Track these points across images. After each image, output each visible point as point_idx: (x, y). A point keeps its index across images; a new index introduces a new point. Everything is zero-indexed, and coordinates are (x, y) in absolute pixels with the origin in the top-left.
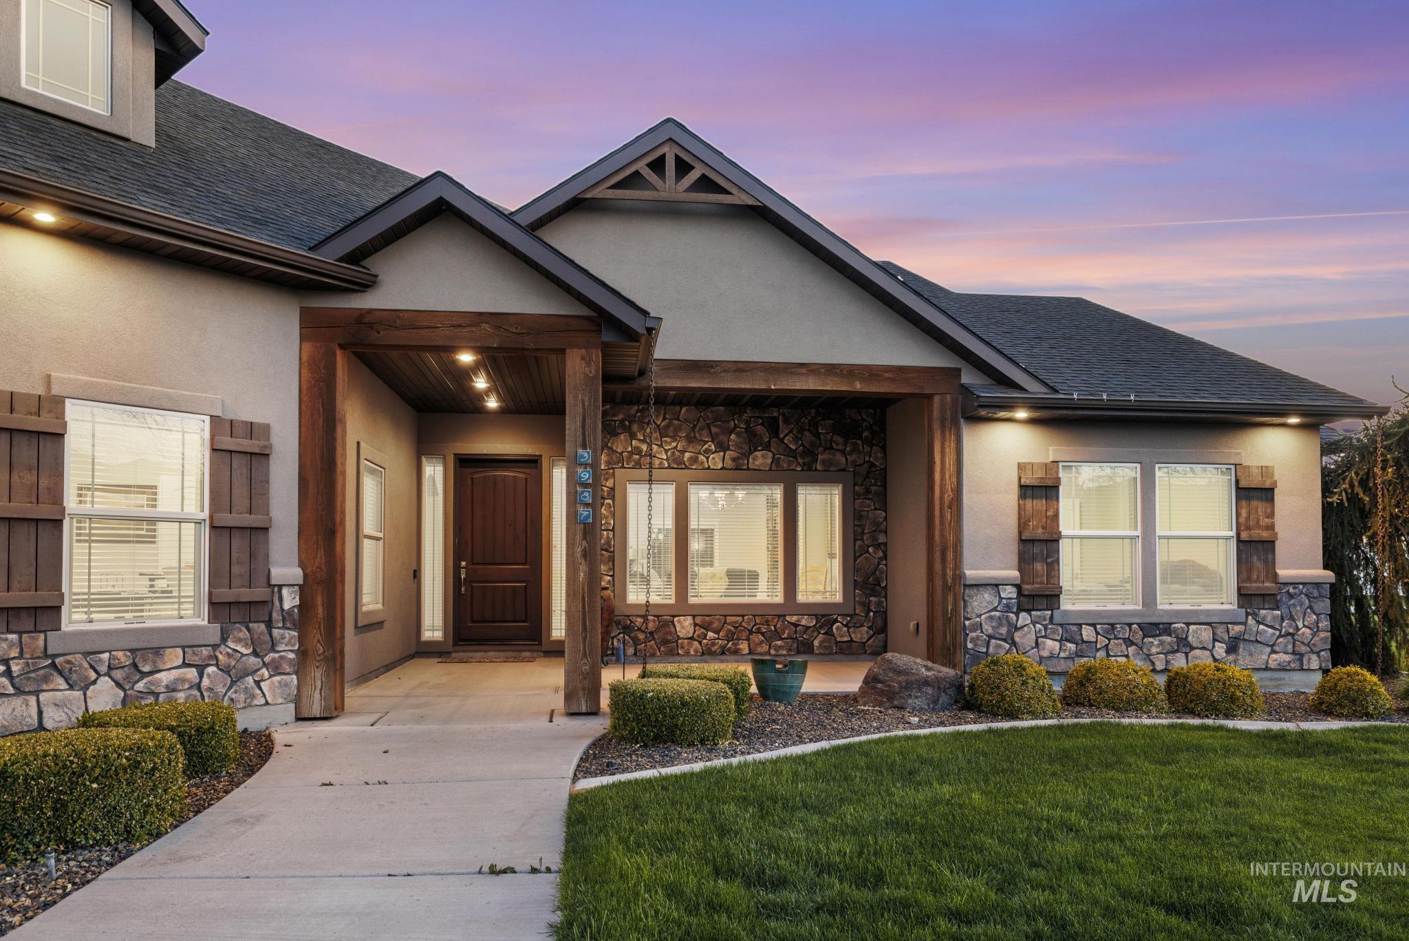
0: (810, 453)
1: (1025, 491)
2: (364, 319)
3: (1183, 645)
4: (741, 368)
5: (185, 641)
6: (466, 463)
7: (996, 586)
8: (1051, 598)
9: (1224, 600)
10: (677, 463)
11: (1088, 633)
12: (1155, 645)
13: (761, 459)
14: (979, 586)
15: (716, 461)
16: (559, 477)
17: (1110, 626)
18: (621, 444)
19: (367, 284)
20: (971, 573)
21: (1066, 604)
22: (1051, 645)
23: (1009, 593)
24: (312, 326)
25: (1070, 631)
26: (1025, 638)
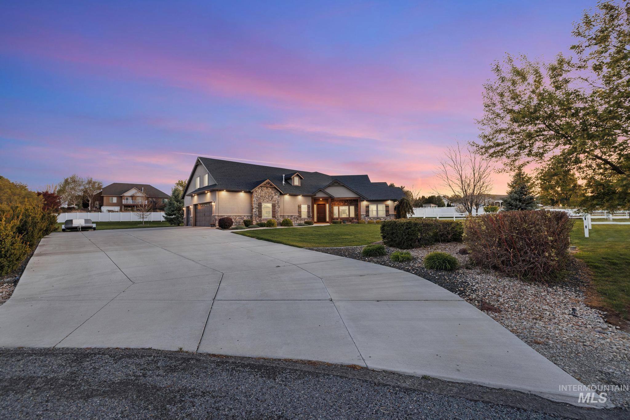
0: (351, 203)
1: (366, 207)
2: (315, 198)
3: (381, 219)
4: (342, 198)
5: (306, 218)
6: (318, 204)
7: (364, 215)
8: (369, 216)
9: (384, 216)
10: (338, 204)
11: (372, 219)
12: (378, 220)
13: (346, 204)
14: (362, 215)
15: (342, 204)
16: (327, 205)
17: (374, 218)
18: (333, 203)
19: (316, 195)
20: (361, 214)
21: (370, 216)
22: (369, 220)
23: (365, 215)
24: (312, 198)
25: (370, 218)
26: (366, 219)
